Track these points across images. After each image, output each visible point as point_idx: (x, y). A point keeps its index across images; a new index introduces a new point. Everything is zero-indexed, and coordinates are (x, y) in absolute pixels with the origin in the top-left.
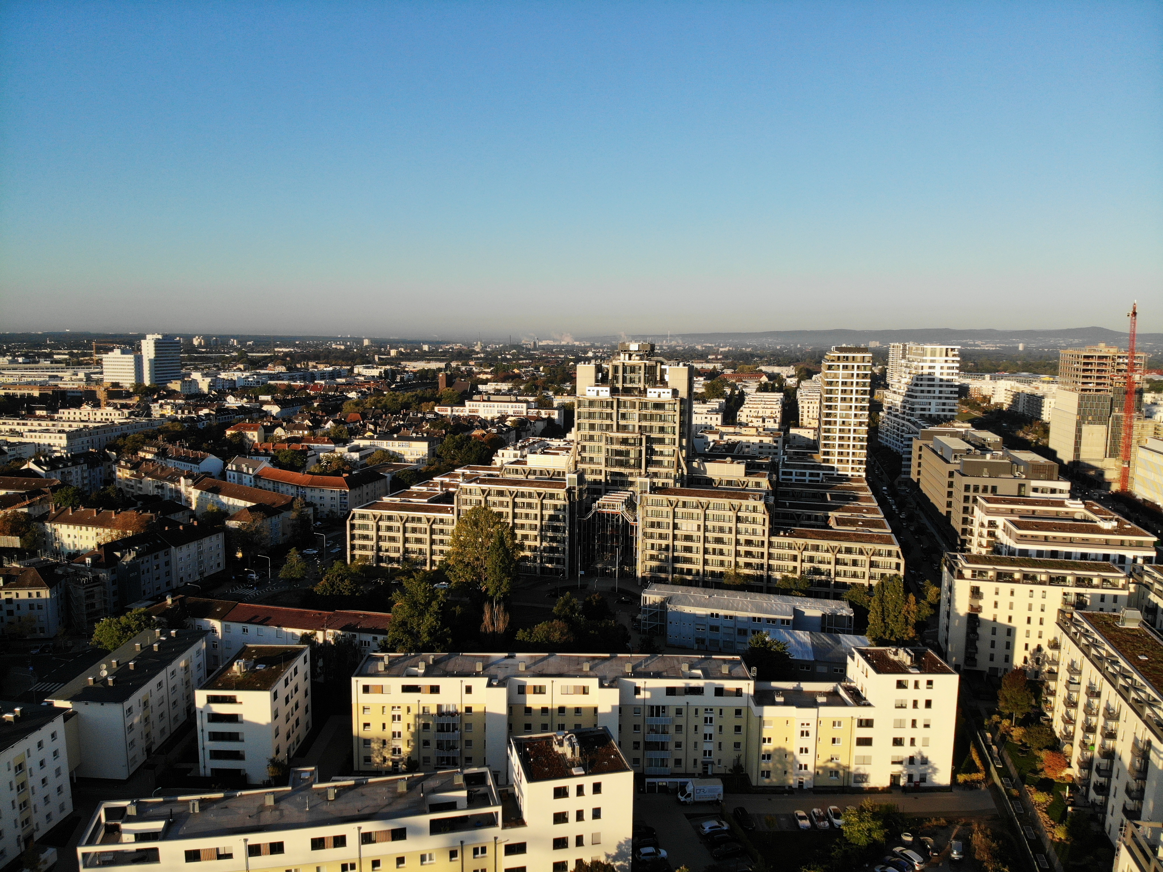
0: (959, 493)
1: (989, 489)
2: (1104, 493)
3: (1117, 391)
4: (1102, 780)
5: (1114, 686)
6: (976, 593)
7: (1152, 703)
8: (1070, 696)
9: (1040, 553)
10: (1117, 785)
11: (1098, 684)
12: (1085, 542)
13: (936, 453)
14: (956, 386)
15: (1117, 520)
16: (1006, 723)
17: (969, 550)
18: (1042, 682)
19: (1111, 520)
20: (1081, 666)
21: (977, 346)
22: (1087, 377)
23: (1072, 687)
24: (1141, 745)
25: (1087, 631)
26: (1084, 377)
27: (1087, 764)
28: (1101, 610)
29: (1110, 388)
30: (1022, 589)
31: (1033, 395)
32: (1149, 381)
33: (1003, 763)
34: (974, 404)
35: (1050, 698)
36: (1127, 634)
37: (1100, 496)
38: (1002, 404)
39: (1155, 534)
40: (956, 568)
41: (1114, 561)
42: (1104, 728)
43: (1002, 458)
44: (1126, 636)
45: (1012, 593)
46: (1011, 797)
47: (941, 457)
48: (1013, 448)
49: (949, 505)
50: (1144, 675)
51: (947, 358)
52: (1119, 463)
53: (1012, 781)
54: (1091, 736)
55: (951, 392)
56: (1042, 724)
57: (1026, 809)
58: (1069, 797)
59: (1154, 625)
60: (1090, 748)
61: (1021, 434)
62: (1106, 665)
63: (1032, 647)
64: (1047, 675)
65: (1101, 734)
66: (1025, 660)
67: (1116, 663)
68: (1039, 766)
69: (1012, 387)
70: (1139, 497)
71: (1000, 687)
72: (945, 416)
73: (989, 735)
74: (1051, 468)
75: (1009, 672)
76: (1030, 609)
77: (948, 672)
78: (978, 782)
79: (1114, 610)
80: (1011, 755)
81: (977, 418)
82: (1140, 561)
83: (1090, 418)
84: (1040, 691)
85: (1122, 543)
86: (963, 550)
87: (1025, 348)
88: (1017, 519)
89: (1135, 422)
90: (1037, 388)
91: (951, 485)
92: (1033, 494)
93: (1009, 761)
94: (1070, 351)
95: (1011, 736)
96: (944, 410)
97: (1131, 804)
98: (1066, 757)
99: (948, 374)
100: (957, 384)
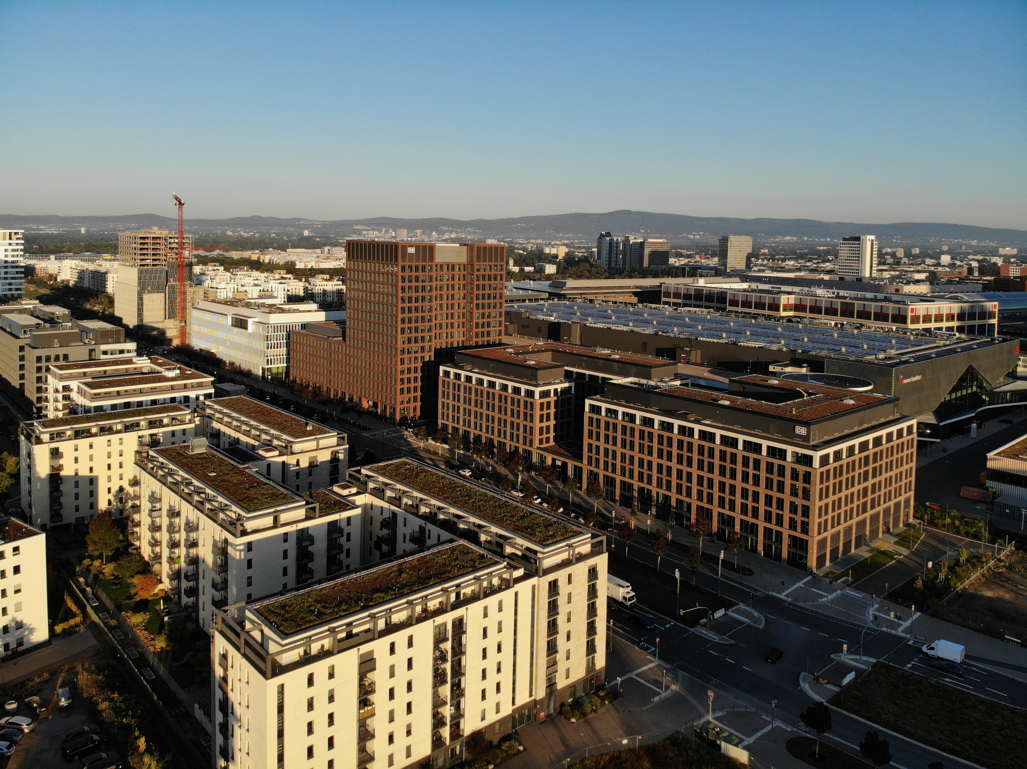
0: (31, 365)
1: (61, 357)
2: (166, 348)
3: (170, 265)
4: (191, 584)
5: (190, 503)
6: (55, 453)
7: (223, 509)
8: (153, 522)
9: (114, 407)
10: (205, 584)
11: (177, 506)
12: (154, 391)
13: (5, 330)
14: (22, 267)
15: (179, 368)
16: (97, 563)
17: (46, 416)
18: (128, 518)
19: (174, 369)
20: (161, 495)
21: (41, 230)
22: (144, 254)
23: (154, 514)
24: (219, 545)
25: (163, 463)
26: (141, 254)
27: (176, 576)
28: (173, 443)
29: (164, 263)
30: (100, 441)
31: (98, 272)
32: (196, 256)
33: (99, 600)
34: (41, 283)
35: (136, 529)
36: (197, 458)
37: (163, 351)
38: (68, 281)
39: (212, 375)
40: (34, 435)
41: (180, 402)
42: (187, 540)
43: (72, 328)
44: (196, 460)
45: (91, 446)
46: (110, 628)
47: (11, 334)
48: (82, 319)
49: (22, 377)
50: (215, 487)
51: (11, 242)
52: (177, 323)
53: (109, 613)
54: (177, 551)
55: (17, 273)
56: (132, 554)
57: (126, 634)
58: (164, 609)
59: (218, 446)
60: (177, 561)
61: (88, 306)
62: (182, 487)
63: (115, 489)
64: (131, 510)
65: (185, 546)
66: (110, 503)
67: (191, 483)
68: (133, 591)
69: (77, 266)
70: (196, 348)
71: (87, 533)
72: (12, 295)
73: (82, 580)
74: (117, 332)
75: (95, 517)
76: (109, 457)
77: (35, 534)
78: (77, 625)
79: (184, 442)
80: (105, 590)
81: (44, 295)
82: (202, 398)
83: (149, 288)
84: (127, 525)
85: (185, 386)
86: (39, 417)
87: (87, 232)
88: (90, 380)
89: (188, 289)
90: (101, 266)
91: (22, 358)
92: (103, 357)
93: (103, 596)
94: (127, 233)
95: (103, 573)
96: (10, 290)
97: (218, 596)
98: (157, 575)
99: (13, 256)
100: (22, 264)
